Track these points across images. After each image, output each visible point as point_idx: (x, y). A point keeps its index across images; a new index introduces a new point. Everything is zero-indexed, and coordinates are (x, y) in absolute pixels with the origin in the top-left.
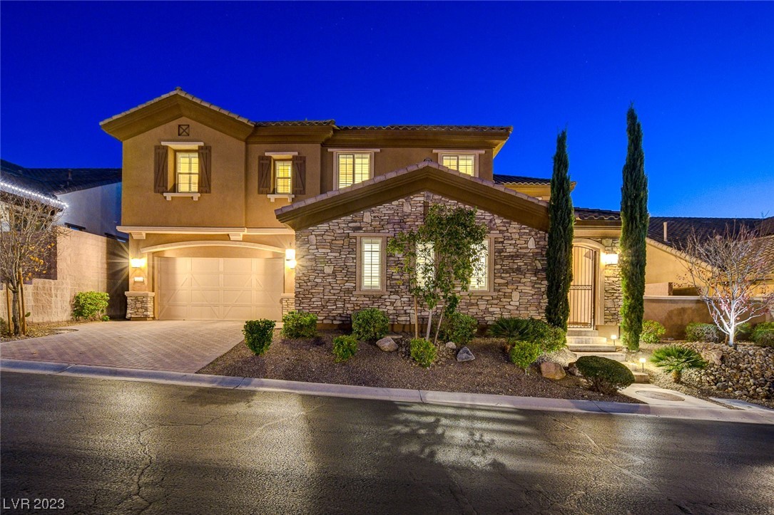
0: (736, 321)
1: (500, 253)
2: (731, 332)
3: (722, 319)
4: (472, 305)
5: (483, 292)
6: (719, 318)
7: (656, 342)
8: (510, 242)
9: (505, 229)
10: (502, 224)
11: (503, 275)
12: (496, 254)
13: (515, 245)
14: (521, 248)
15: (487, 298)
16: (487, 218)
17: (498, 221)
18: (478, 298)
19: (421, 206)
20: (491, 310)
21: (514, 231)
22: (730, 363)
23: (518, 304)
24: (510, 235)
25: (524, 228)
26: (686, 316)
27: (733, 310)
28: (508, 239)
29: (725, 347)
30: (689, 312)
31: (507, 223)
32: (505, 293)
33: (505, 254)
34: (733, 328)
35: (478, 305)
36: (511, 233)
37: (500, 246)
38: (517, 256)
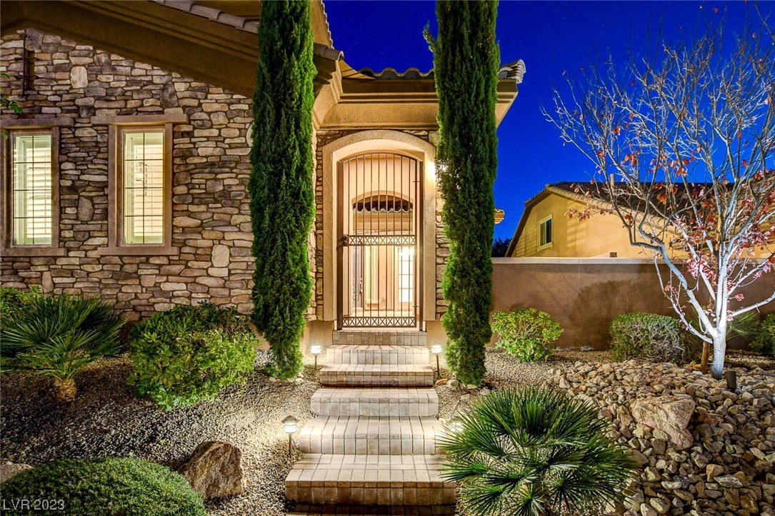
0: (734, 305)
1: (184, 157)
2: (717, 334)
3: (694, 301)
4: (128, 276)
5: (152, 247)
6: (684, 299)
7: (541, 360)
8: (206, 133)
9: (195, 103)
10: (187, 94)
11: (192, 208)
12: (178, 161)
13: (219, 140)
14: (231, 146)
15: (157, 261)
16: (156, 80)
17: (180, 87)
18: (138, 260)
19: (17, 60)
20: (167, 287)
21: (216, 107)
22: (719, 444)
23: (225, 273)
24: (205, 116)
25: (239, 101)
26: (617, 299)
27: (723, 273)
28: (202, 127)
29: (704, 381)
30: (624, 290)
31: (200, 89)
32: (197, 248)
33: (196, 160)
34: (722, 325)
35: (139, 277)
36: (209, 114)
37: (183, 143)
38: (223, 164)
